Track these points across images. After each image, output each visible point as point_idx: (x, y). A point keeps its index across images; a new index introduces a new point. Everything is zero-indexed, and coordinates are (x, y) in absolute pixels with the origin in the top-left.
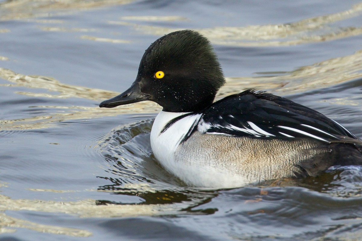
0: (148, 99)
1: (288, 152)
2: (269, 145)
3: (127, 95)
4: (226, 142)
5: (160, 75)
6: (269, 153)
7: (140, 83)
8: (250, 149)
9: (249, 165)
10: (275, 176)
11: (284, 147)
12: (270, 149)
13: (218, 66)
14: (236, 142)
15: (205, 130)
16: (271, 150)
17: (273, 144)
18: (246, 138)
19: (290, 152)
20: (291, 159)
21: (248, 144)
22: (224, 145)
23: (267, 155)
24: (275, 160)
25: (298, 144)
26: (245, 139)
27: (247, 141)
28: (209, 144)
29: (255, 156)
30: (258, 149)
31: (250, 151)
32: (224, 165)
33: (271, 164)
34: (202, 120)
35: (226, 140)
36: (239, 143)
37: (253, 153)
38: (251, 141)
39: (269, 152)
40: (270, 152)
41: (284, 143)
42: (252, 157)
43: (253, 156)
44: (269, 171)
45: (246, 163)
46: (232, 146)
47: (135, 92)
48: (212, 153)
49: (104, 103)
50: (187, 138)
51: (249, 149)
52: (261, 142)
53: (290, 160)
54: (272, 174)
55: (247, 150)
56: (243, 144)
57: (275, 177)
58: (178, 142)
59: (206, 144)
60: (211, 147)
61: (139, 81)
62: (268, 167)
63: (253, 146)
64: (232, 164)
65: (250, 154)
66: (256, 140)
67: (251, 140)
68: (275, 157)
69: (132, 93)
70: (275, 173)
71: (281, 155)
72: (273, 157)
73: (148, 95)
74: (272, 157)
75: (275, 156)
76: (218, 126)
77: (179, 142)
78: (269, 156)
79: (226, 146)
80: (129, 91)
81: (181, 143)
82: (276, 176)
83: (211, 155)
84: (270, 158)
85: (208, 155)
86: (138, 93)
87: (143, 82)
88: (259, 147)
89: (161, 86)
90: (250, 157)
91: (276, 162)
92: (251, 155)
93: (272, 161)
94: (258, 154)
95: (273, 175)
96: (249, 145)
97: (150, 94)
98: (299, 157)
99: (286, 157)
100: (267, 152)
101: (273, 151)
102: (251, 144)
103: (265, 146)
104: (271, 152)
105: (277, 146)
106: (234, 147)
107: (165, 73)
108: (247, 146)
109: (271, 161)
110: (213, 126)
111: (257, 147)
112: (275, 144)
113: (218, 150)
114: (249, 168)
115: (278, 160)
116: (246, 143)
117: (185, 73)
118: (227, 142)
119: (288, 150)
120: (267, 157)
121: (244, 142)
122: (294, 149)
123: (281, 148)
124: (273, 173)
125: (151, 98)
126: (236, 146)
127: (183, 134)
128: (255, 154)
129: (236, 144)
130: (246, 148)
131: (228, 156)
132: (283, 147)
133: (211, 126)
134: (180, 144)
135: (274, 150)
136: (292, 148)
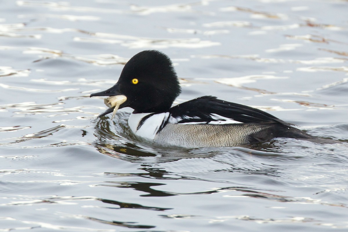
3: (110, 92)
11: (238, 129)
13: (175, 74)
14: (201, 128)
17: (230, 128)
24: (231, 136)
27: (210, 127)
34: (171, 117)
43: (216, 136)
50: (161, 129)
69: (114, 91)
74: (229, 135)
77: (156, 132)
93: (230, 137)
103: (224, 129)
107: (138, 80)
109: (228, 137)
116: (209, 128)
122: (244, 129)
127: (157, 126)
129: (202, 129)
133: (181, 119)
134: (156, 134)
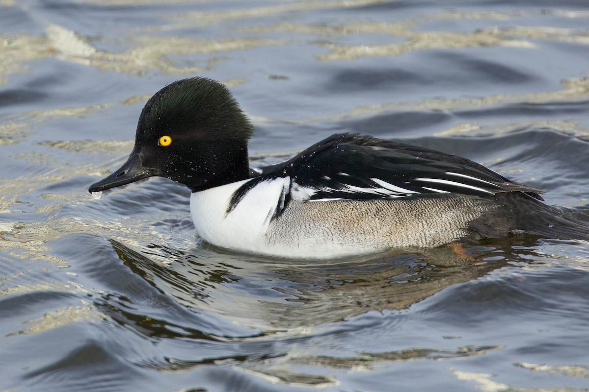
0: (153, 175)
1: (446, 213)
2: (417, 207)
3: (124, 173)
4: (351, 210)
5: (166, 141)
6: (419, 217)
7: (140, 154)
8: (392, 216)
9: (392, 236)
10: (432, 243)
12: (420, 211)
14: (365, 208)
15: (306, 198)
16: (421, 213)
17: (422, 205)
18: (380, 201)
19: (447, 213)
20: (451, 222)
21: (386, 209)
22: (350, 214)
23: (417, 219)
24: (429, 225)
25: (454, 201)
26: (378, 203)
28: (324, 216)
29: (400, 223)
30: (403, 214)
31: (392, 218)
32: (356, 240)
33: (425, 230)
35: (348, 206)
36: (373, 209)
37: (397, 219)
38: (389, 204)
39: (418, 215)
40: (420, 214)
41: (436, 201)
42: (396, 225)
43: (398, 224)
44: (423, 239)
45: (388, 234)
46: (363, 215)
47: (134, 168)
48: (332, 226)
49: (94, 187)
51: (390, 216)
52: (402, 204)
53: (450, 224)
54: (428, 242)
55: (387, 217)
56: (379, 210)
57: (433, 245)
58: (266, 219)
59: (319, 216)
60: (329, 219)
61: (139, 152)
62: (421, 234)
63: (395, 210)
64: (368, 238)
65: (393, 221)
66: (395, 202)
67: (387, 203)
68: (428, 222)
69: (131, 169)
70: (432, 239)
71: (437, 218)
72: (426, 222)
73: (153, 170)
74: (424, 222)
75: (428, 220)
76: (327, 189)
77: (269, 219)
78: (420, 220)
79: (352, 214)
80: (125, 166)
81: (272, 219)
82: (434, 243)
83: (332, 230)
84: (423, 224)
85: (328, 230)
86: (139, 168)
87: (143, 153)
88: (403, 211)
89: (169, 156)
90: (394, 225)
91: (431, 227)
92: (395, 223)
93: (425, 227)
94: (405, 220)
95: (430, 243)
96: (388, 210)
97: (155, 168)
98: (462, 218)
99: (443, 219)
100: (417, 215)
101: (425, 214)
102: (391, 208)
104: (422, 215)
105: (428, 207)
106: (366, 215)
107: (172, 138)
108: (386, 212)
109: (423, 227)
110: (319, 190)
111: (401, 212)
112: (424, 204)
113: (342, 222)
114: (393, 240)
115: (433, 224)
116: (383, 208)
117: (199, 134)
118: (353, 209)
119: (444, 209)
120: (418, 222)
121: (379, 207)
123: (434, 209)
124: (428, 240)
125: (158, 173)
126: (369, 214)
128: (400, 221)
129: (368, 210)
130: (384, 214)
131: (359, 228)
132: (437, 207)
133: (315, 191)
134: (271, 222)
135: (425, 211)
136: (449, 207)
